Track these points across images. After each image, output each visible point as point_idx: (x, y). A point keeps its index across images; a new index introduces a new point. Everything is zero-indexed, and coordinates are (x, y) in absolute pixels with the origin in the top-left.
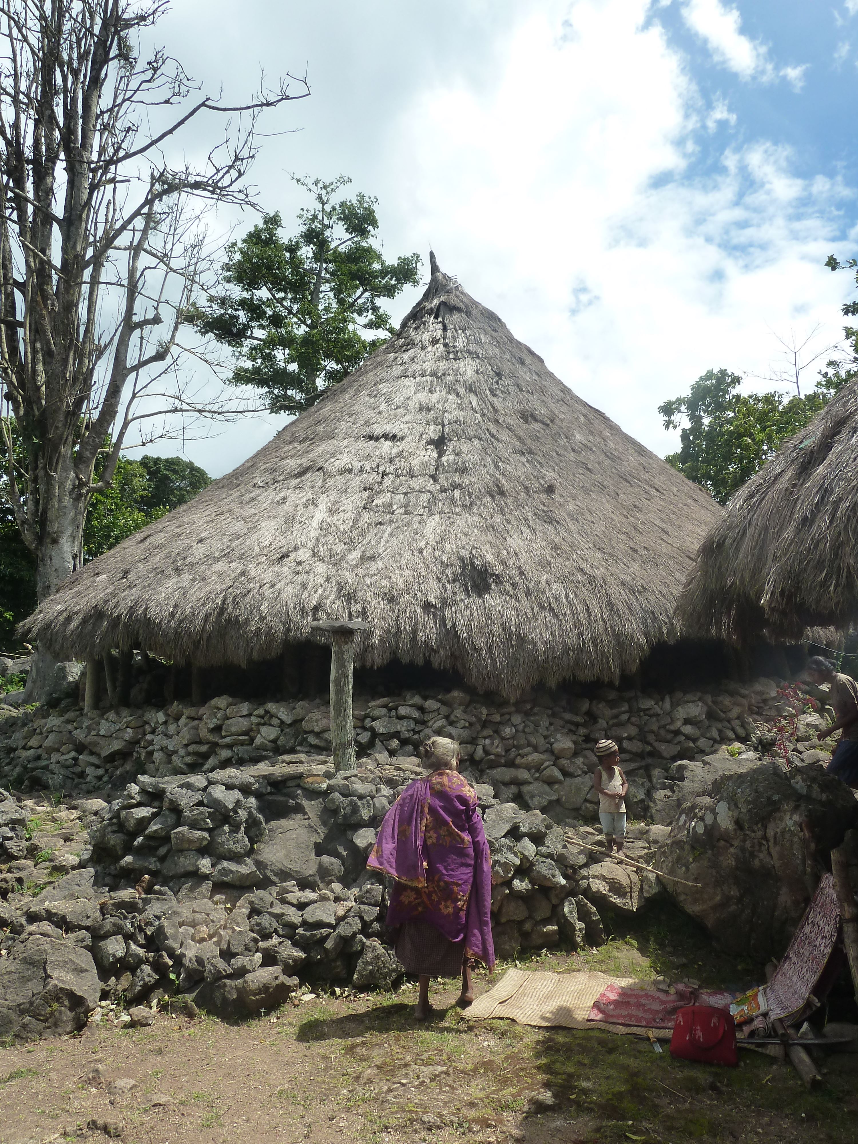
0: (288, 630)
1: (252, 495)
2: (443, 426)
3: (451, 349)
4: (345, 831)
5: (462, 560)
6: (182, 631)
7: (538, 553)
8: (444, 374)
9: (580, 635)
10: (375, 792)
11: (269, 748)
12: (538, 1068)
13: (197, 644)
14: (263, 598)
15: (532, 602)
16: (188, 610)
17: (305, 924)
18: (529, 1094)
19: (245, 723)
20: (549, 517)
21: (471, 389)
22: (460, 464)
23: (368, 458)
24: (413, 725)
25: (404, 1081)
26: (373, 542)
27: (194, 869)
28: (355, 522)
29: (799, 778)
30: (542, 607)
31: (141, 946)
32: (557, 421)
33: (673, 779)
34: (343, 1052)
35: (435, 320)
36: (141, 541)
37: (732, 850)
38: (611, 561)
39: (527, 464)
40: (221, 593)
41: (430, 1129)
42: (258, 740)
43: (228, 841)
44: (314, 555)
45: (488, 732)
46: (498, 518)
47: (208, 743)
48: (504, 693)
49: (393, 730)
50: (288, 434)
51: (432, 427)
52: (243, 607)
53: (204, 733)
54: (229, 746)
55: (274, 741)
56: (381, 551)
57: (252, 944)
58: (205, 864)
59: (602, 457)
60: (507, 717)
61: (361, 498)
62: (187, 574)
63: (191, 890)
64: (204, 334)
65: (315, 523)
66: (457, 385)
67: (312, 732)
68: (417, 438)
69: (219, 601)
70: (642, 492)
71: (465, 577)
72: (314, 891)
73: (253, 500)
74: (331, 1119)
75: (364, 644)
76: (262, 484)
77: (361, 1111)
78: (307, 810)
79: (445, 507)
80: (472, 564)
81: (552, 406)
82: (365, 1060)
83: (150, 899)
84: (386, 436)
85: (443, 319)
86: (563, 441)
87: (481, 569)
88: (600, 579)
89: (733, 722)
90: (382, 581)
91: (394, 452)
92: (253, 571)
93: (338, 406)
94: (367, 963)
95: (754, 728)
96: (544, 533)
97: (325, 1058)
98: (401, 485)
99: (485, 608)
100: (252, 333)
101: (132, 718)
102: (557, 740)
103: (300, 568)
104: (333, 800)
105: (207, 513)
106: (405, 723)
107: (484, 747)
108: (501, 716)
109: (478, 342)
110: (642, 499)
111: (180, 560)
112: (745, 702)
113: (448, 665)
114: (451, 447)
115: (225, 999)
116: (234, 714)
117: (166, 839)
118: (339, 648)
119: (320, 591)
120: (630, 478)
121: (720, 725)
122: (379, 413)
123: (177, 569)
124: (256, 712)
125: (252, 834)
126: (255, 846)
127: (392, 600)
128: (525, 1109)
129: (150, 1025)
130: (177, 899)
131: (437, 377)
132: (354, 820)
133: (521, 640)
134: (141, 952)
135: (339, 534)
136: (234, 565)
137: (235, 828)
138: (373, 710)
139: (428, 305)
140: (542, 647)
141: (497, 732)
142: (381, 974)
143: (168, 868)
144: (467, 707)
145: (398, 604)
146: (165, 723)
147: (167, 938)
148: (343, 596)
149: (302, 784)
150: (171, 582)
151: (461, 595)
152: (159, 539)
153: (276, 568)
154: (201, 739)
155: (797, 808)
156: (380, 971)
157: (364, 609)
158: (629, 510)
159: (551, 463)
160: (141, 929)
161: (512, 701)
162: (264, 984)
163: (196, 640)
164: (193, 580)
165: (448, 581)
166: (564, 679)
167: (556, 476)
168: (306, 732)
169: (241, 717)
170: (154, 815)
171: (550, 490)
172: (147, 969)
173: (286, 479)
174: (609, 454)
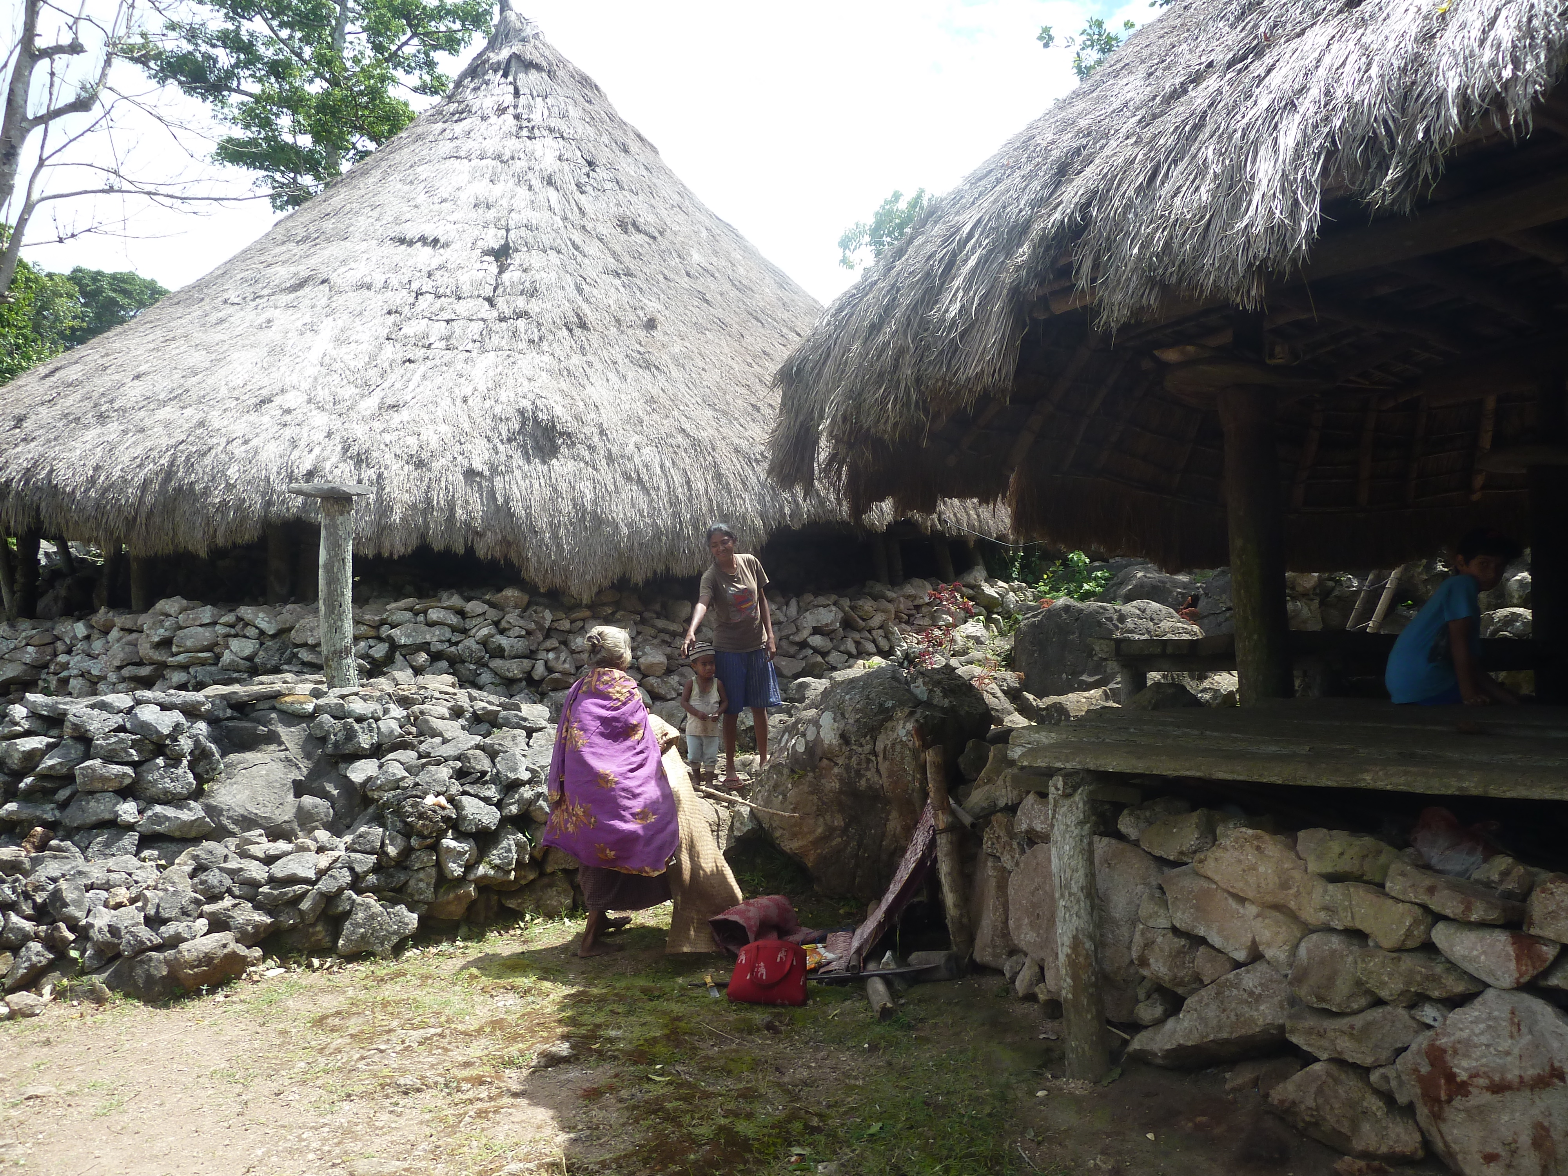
0: (269, 503)
1: (220, 315)
2: (508, 231)
3: (525, 124)
4: (337, 763)
5: (521, 412)
6: (107, 503)
7: (627, 406)
8: (513, 158)
9: (676, 515)
10: (380, 714)
11: (242, 668)
12: (560, 1021)
13: (131, 523)
14: (230, 459)
15: (616, 471)
16: (117, 473)
17: (272, 880)
18: (540, 1047)
19: (207, 634)
20: (646, 361)
21: (550, 182)
22: (527, 284)
23: (396, 269)
24: (448, 634)
25: (382, 1047)
26: (398, 385)
27: (111, 816)
28: (373, 357)
29: (920, 681)
30: (628, 478)
31: (28, 918)
32: (668, 233)
33: (792, 700)
34: (309, 1025)
35: (503, 80)
36: (46, 376)
37: (836, 770)
38: (723, 421)
39: (622, 289)
40: (167, 450)
41: (406, 1093)
42: (227, 657)
43: (162, 777)
44: (309, 401)
45: (553, 643)
46: (576, 360)
47: (151, 664)
48: (574, 591)
49: (420, 640)
50: (281, 230)
51: (492, 231)
52: (200, 471)
53: (145, 650)
54: (184, 667)
55: (250, 659)
56: (408, 398)
57: (192, 907)
58: (128, 810)
59: (727, 286)
60: (580, 624)
61: (383, 325)
62: (116, 423)
63: (107, 845)
64: (162, 81)
65: (314, 356)
66: (530, 175)
67: (305, 645)
68: (470, 245)
69: (164, 461)
70: (777, 336)
71: (525, 435)
72: (290, 842)
73: (221, 321)
74: (277, 1095)
75: (379, 524)
76: (236, 300)
77: (319, 1082)
78: (284, 739)
79: (504, 341)
80: (535, 419)
81: (664, 213)
82: (337, 1031)
83: (44, 857)
84: (423, 240)
85: (515, 80)
86: (675, 261)
87: (546, 425)
88: (707, 443)
89: (874, 633)
90: (408, 438)
91: (434, 264)
92: (216, 420)
93: (357, 193)
94: (358, 925)
95: (899, 639)
96: (637, 380)
97: (283, 1033)
98: (442, 309)
99: (550, 478)
100: (239, 84)
101: (34, 632)
102: (644, 654)
103: (288, 418)
104: (320, 725)
105: (150, 337)
106: (437, 631)
107: (546, 662)
108: (571, 623)
109: (564, 116)
110: (776, 343)
111: (106, 402)
112: (891, 607)
113: (498, 554)
114: (517, 259)
115: (149, 978)
116: (190, 622)
117: (69, 778)
118: (331, 520)
119: (317, 451)
120: (762, 317)
121: (857, 636)
122: (416, 206)
123: (101, 416)
124: (223, 620)
125: (199, 770)
126: (206, 786)
127: (420, 464)
128: (533, 1064)
129: (37, 1015)
130: (86, 858)
131: (502, 162)
132: (349, 748)
133: (598, 521)
134: (28, 926)
135: (348, 372)
136: (188, 412)
137: (175, 760)
138: (393, 614)
139: (494, 57)
140: (625, 530)
141: (565, 643)
142: (377, 938)
143: (73, 817)
144: (524, 611)
145: (430, 470)
146: (88, 638)
147: (66, 905)
148: (351, 458)
149: (278, 706)
150: (91, 435)
151: (518, 460)
152: (73, 373)
153: (253, 417)
154: (141, 659)
155: (911, 714)
156: (376, 934)
157: (380, 476)
158: (755, 357)
159: (655, 290)
160: (27, 896)
161: (584, 602)
162: (206, 953)
163: (130, 517)
164: (125, 432)
165: (502, 440)
166: (655, 572)
167: (661, 307)
168: (297, 646)
169: (201, 626)
170: (50, 747)
171: (651, 324)
172: (36, 946)
173: (273, 294)
174: (737, 283)
